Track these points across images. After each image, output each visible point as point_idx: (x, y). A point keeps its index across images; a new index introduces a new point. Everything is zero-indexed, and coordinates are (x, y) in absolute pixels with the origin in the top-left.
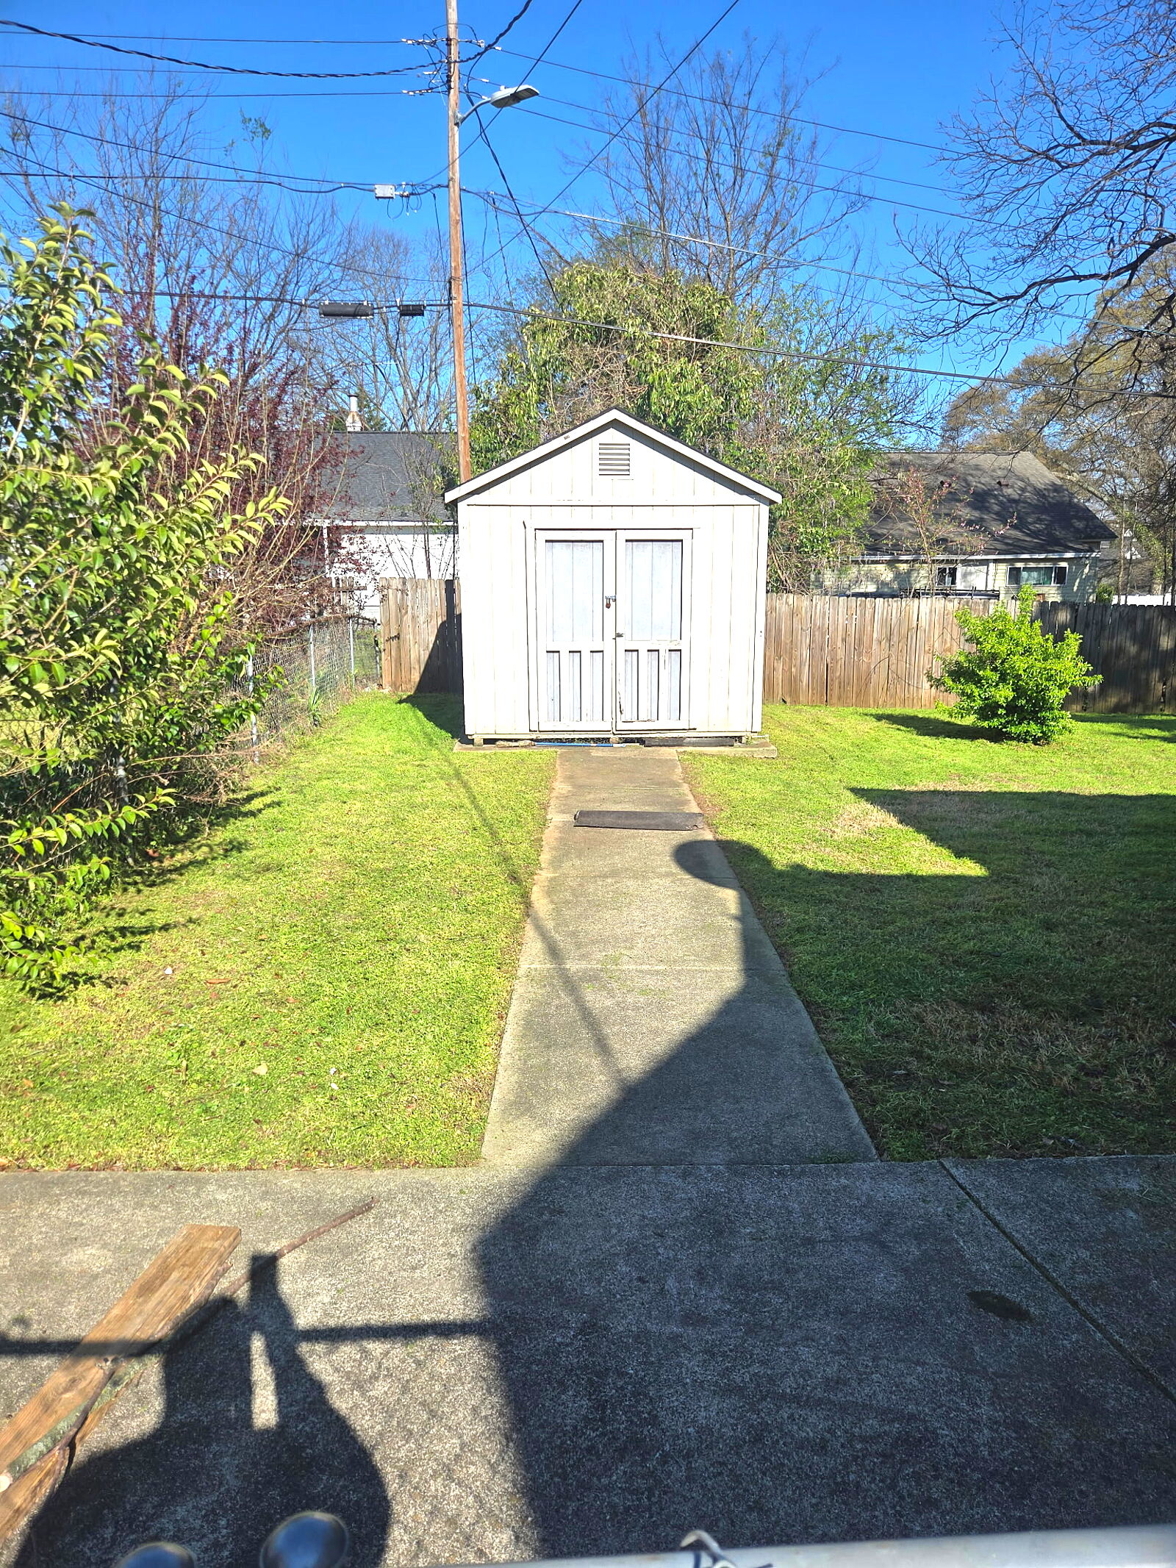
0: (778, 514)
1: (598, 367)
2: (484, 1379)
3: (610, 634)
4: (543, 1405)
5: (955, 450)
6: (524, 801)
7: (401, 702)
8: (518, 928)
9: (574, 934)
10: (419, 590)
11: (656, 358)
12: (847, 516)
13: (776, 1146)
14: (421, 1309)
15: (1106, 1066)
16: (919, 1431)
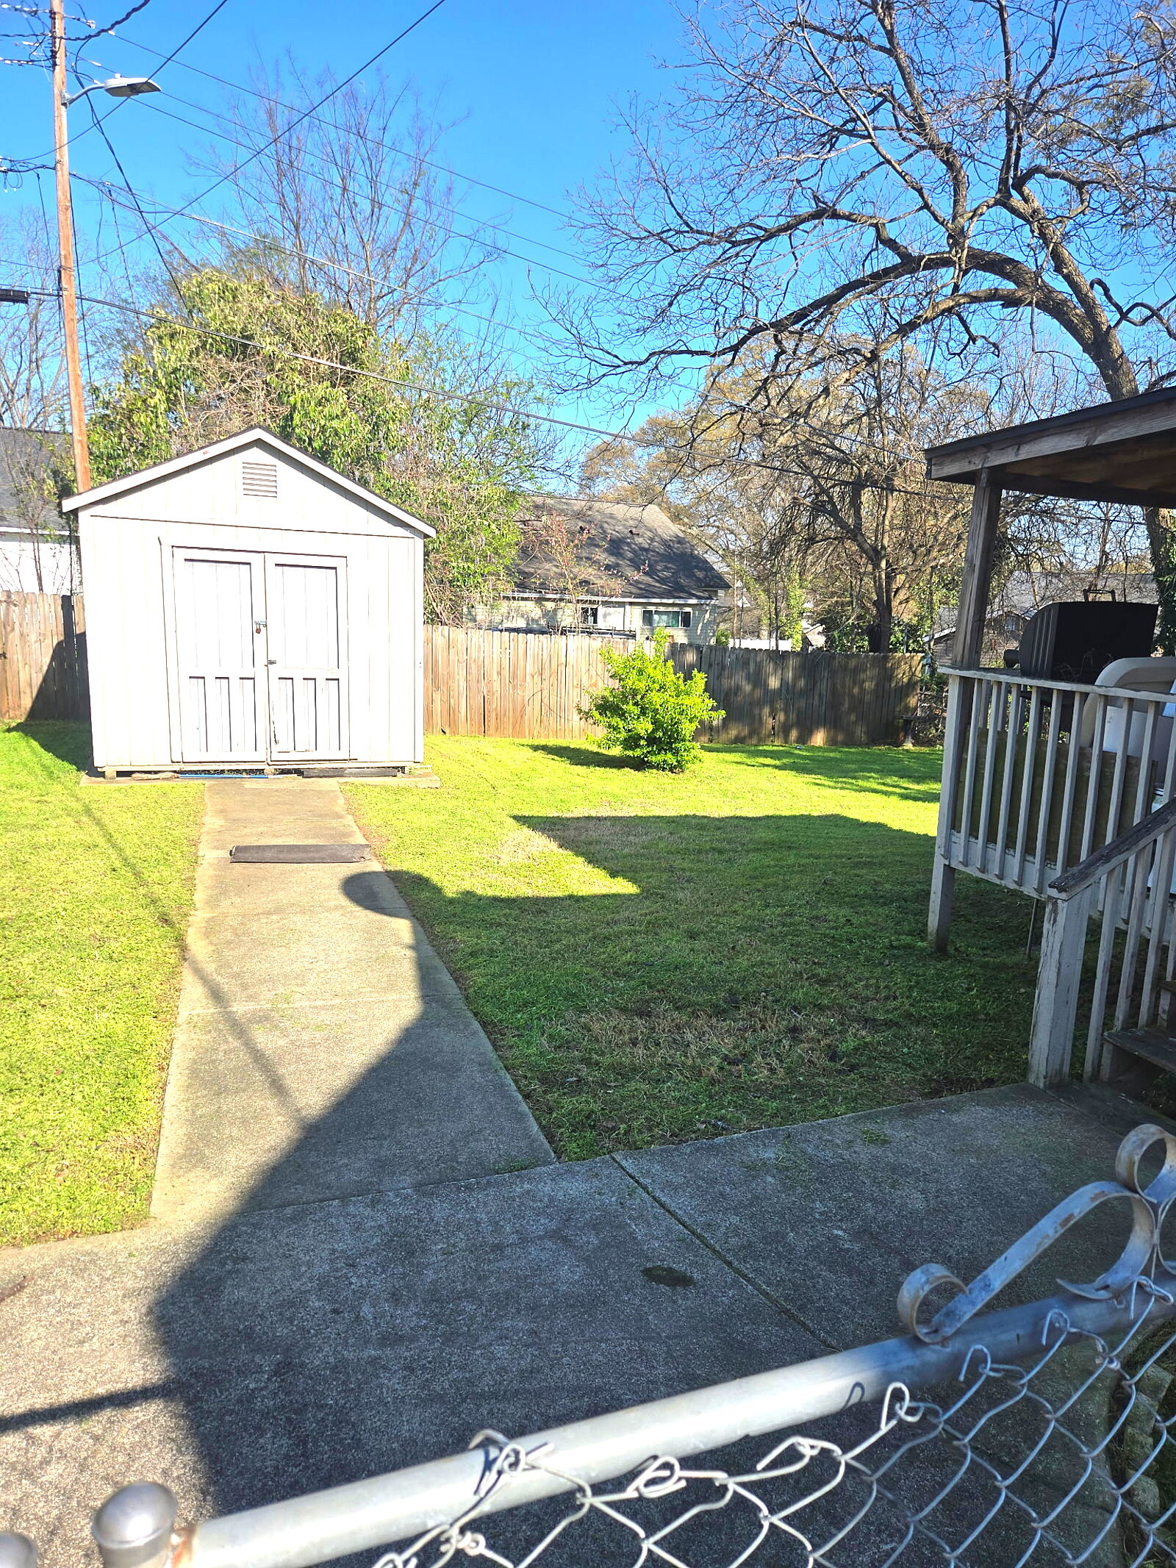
0: (431, 547)
1: (234, 381)
2: (173, 1440)
3: (261, 660)
4: (241, 1454)
5: (592, 499)
6: (170, 838)
7: (9, 730)
8: (174, 973)
9: (237, 976)
10: (29, 606)
11: (299, 379)
12: (497, 553)
13: (462, 1163)
14: (94, 1383)
15: (744, 1055)
16: (606, 1401)
